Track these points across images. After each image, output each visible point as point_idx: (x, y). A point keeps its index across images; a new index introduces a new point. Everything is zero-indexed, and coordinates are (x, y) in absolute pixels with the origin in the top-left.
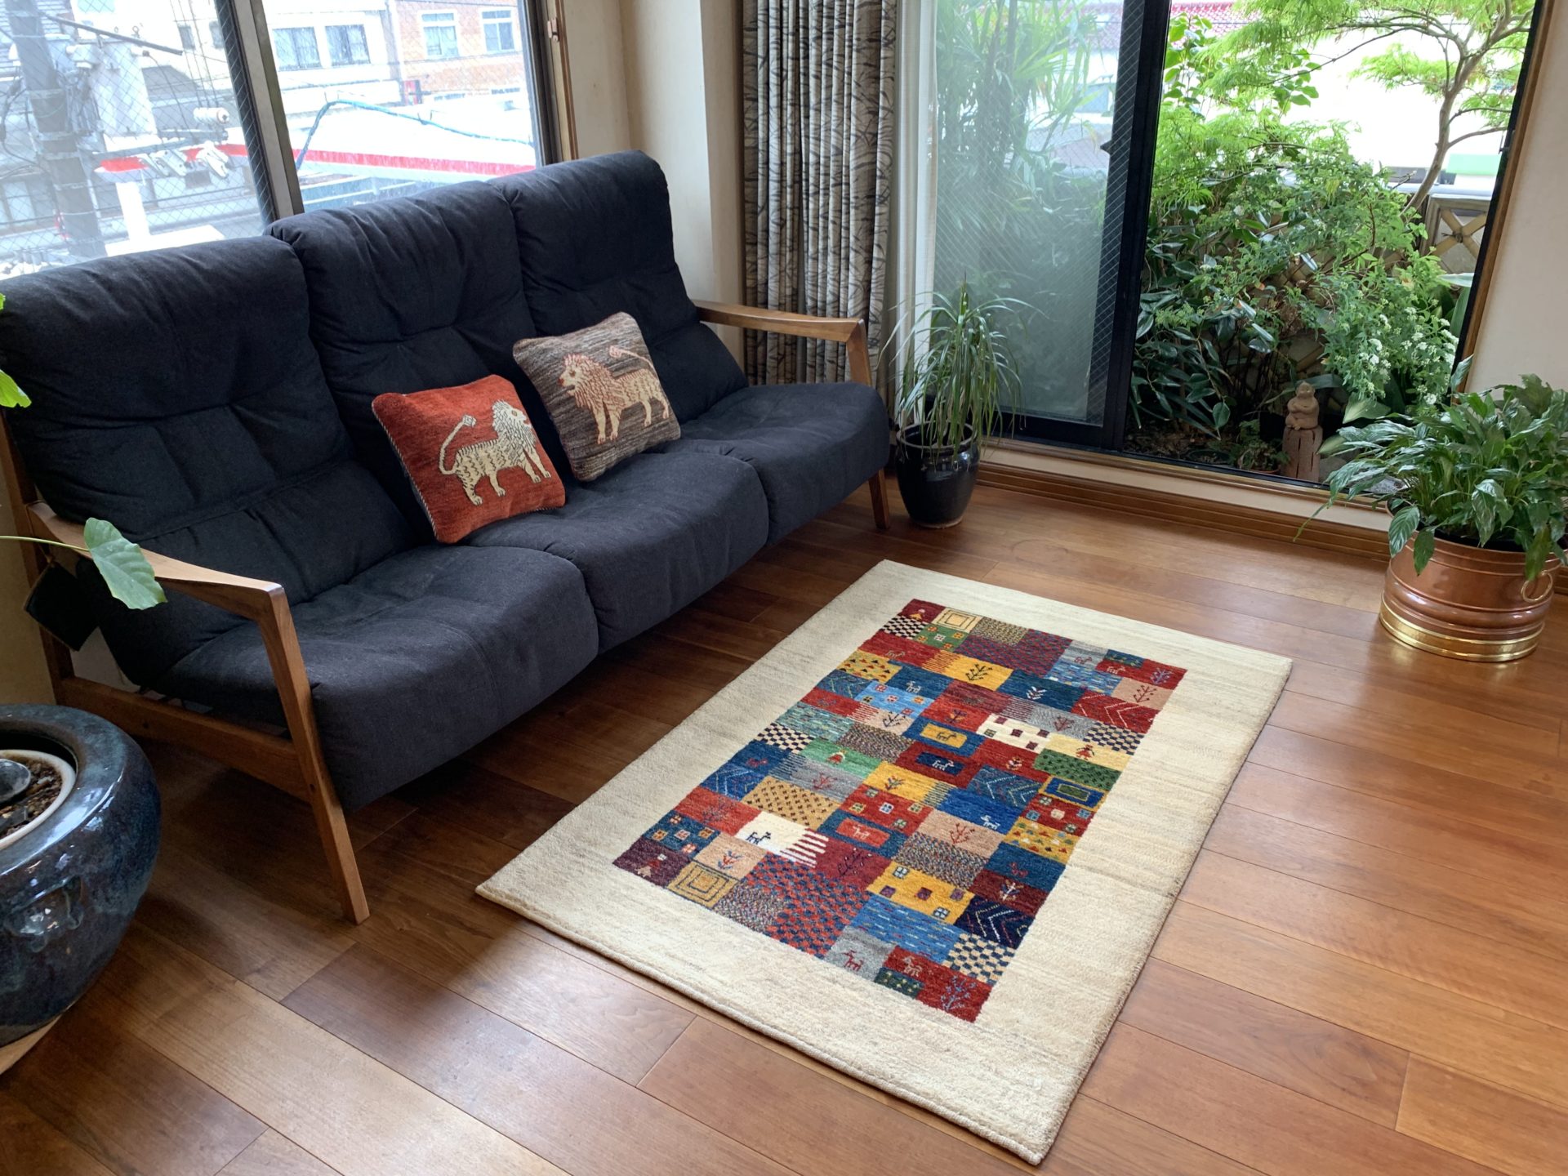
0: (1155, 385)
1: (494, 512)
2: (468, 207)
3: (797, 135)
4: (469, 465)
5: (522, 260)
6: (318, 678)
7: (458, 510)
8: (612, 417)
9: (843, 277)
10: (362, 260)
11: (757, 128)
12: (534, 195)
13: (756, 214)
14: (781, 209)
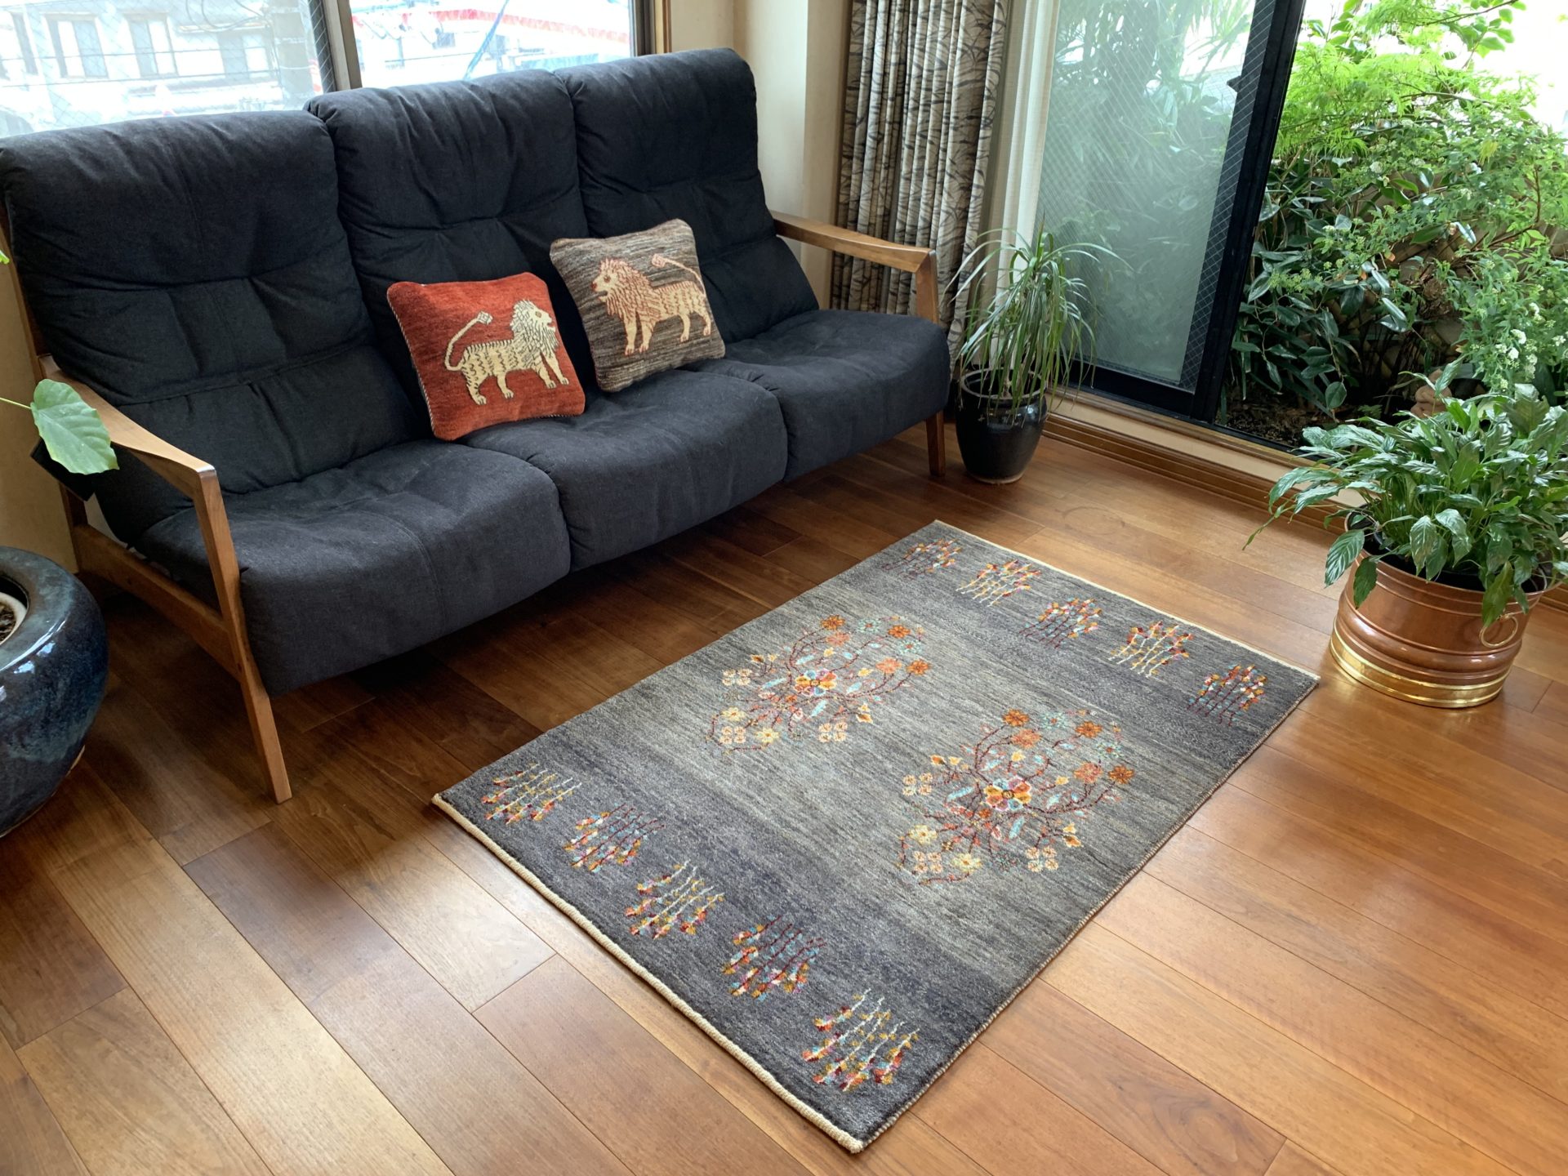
0: (1268, 354)
1: (500, 414)
2: (524, 96)
3: (903, 43)
4: (476, 363)
5: (579, 153)
6: (249, 562)
7: (458, 408)
8: (644, 328)
9: (936, 202)
10: (399, 143)
11: (863, 34)
12: (599, 89)
13: (854, 125)
14: (879, 123)
